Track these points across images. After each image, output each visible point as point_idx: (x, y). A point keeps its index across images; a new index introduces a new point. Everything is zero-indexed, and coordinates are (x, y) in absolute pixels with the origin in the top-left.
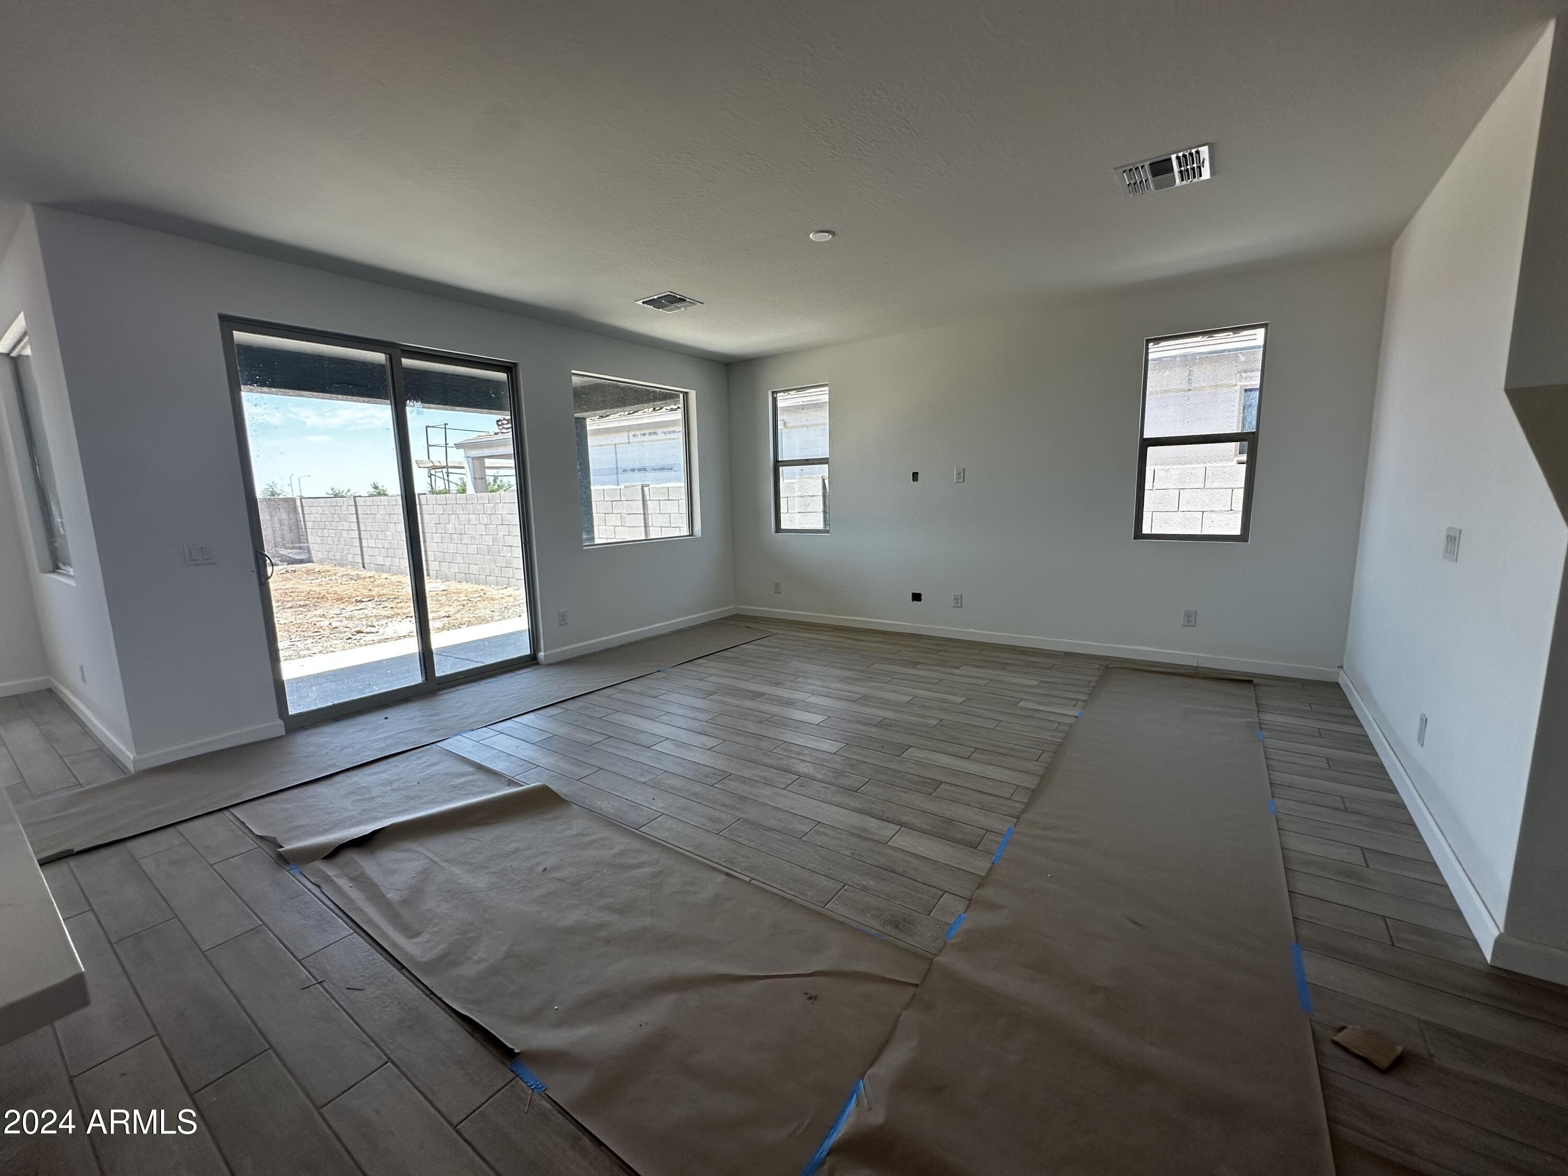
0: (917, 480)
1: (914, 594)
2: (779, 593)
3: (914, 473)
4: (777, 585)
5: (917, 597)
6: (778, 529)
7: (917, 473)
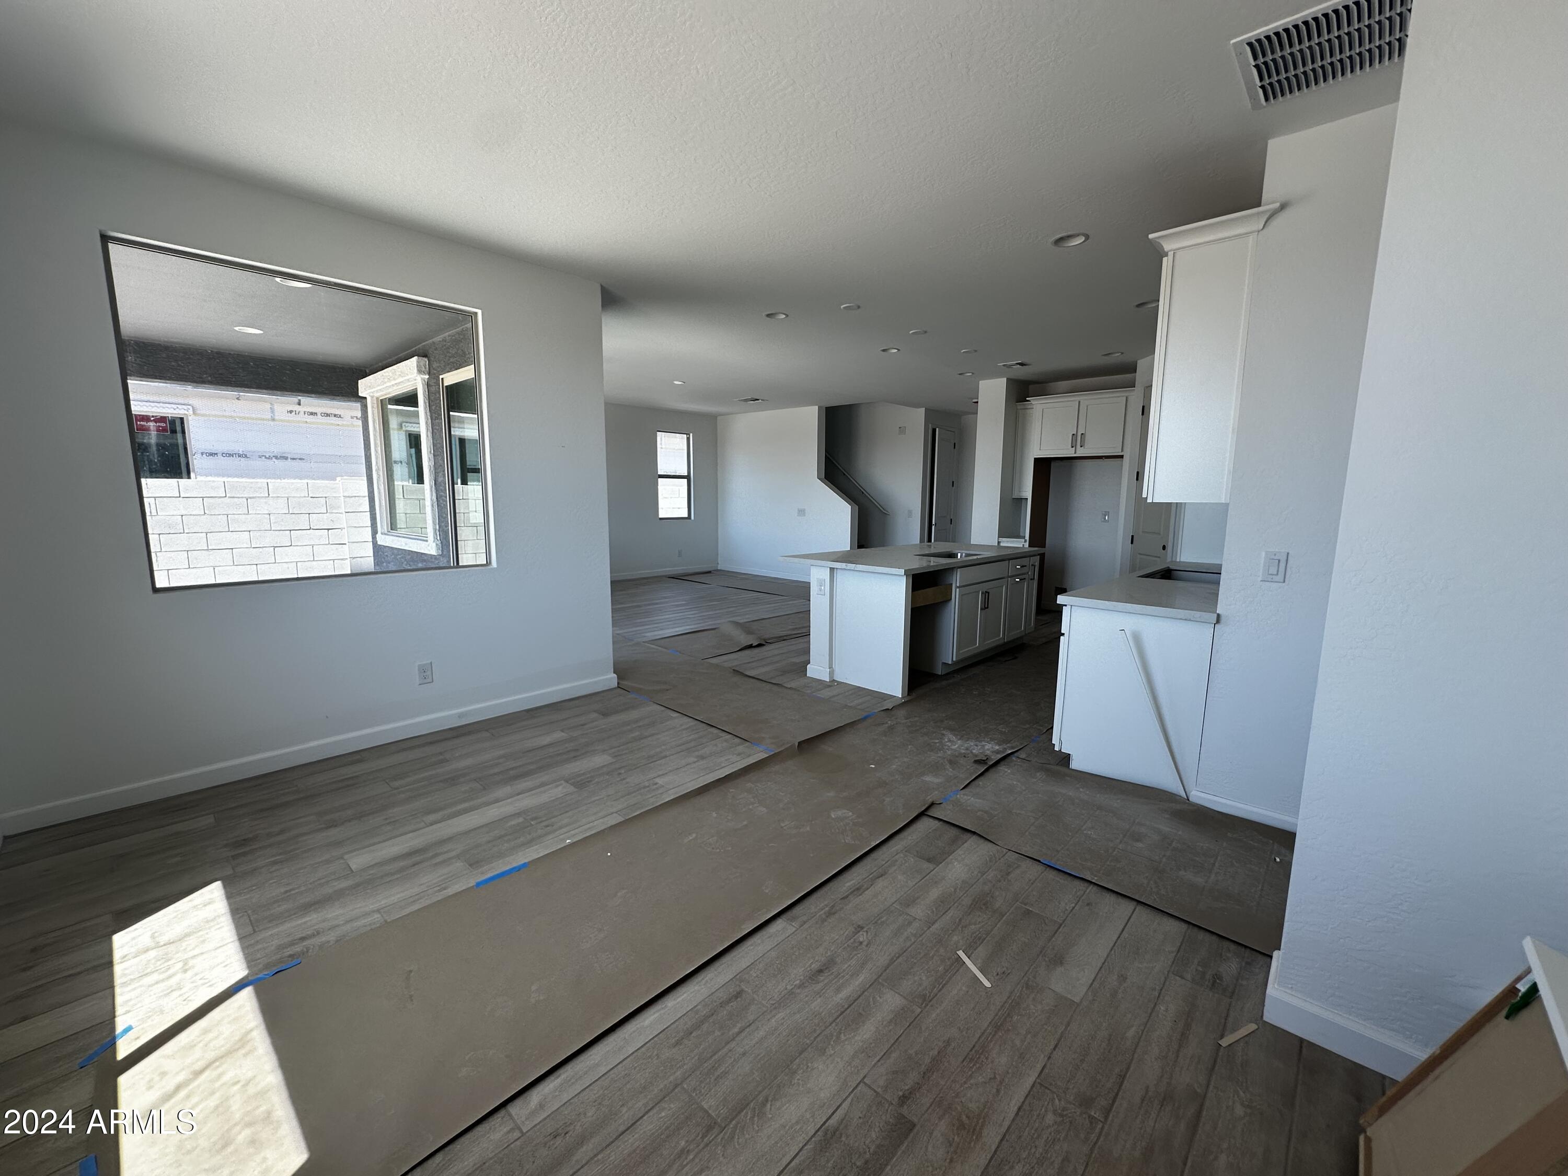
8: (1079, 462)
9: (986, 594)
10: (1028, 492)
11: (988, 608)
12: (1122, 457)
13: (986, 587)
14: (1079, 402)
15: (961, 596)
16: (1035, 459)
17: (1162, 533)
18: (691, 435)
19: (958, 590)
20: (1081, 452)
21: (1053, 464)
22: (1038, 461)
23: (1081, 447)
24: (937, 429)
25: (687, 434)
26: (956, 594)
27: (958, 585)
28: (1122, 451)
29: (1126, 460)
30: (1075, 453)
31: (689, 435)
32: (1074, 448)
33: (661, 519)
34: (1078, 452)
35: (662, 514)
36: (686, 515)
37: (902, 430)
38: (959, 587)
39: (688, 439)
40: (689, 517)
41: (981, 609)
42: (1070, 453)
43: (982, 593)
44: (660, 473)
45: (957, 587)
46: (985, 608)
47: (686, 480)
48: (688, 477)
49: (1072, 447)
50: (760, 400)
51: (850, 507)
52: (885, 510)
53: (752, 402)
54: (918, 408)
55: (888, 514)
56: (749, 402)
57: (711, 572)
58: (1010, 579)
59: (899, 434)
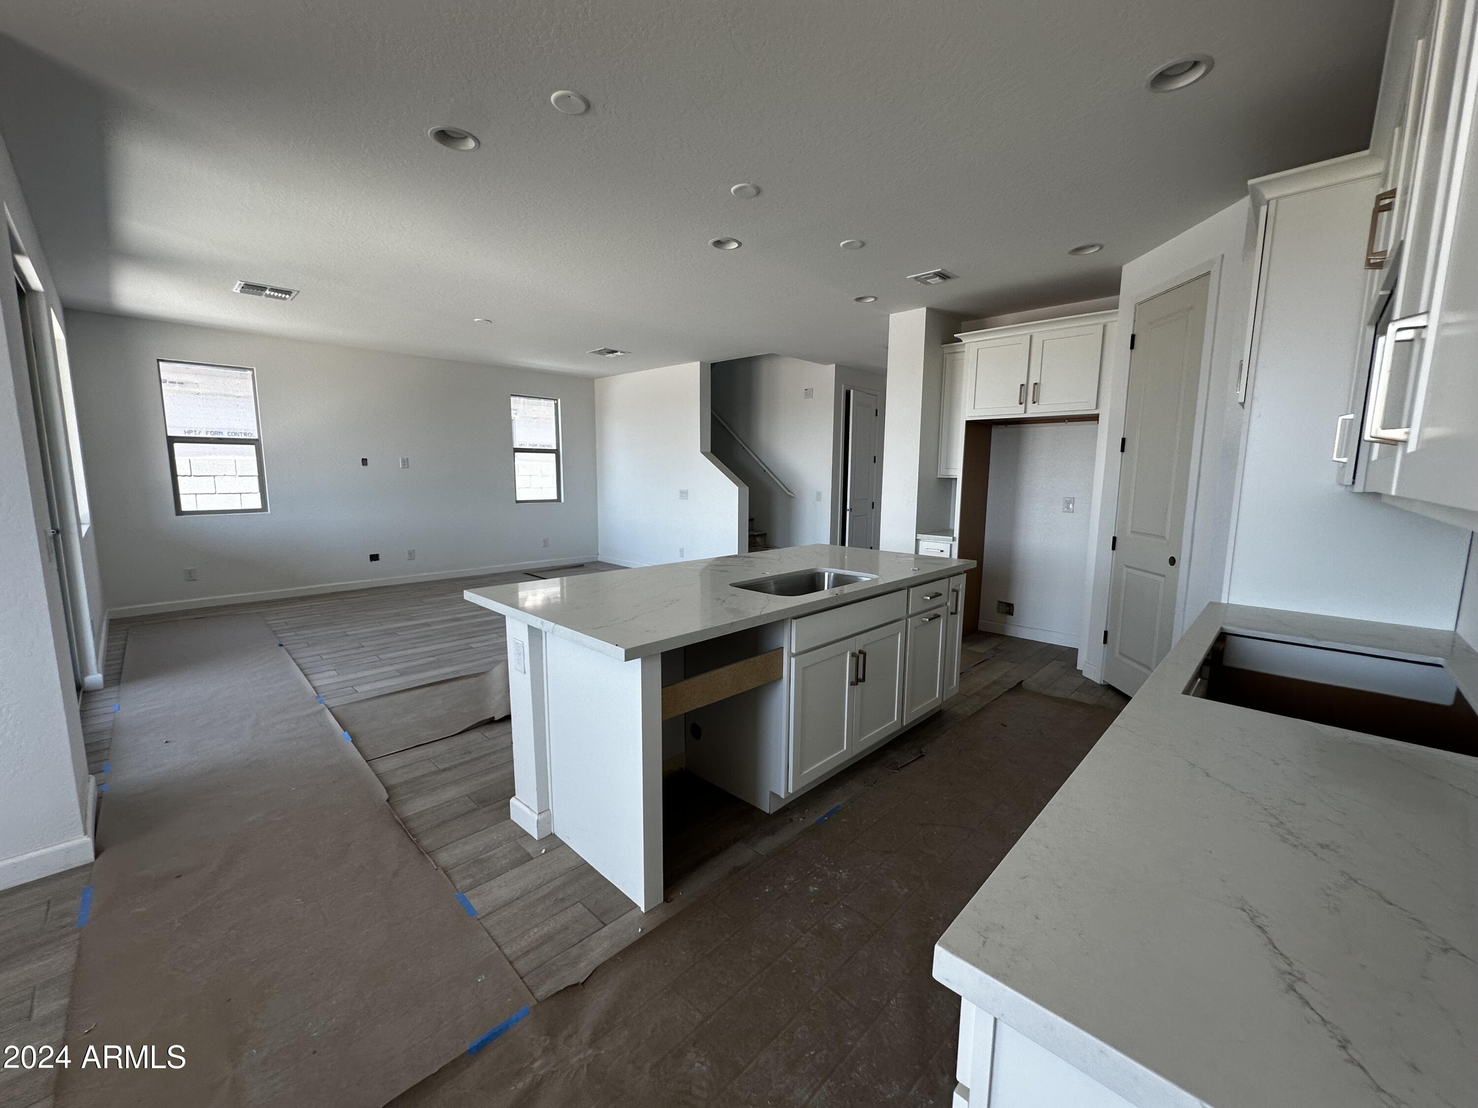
0: (366, 465)
1: (372, 556)
2: (195, 580)
3: (363, 459)
4: (190, 573)
5: (374, 557)
6: (179, 511)
7: (366, 459)
8: (1031, 429)
9: (860, 657)
10: (957, 472)
11: (863, 680)
12: (1095, 418)
13: (858, 644)
14: (1031, 337)
15: (803, 672)
16: (967, 422)
17: (1168, 537)
18: (559, 400)
19: (793, 660)
20: (1033, 411)
21: (995, 431)
22: (972, 426)
23: (1034, 403)
24: (852, 391)
25: (554, 400)
26: (790, 667)
27: (794, 651)
28: (1097, 408)
29: (1104, 420)
30: (1025, 412)
31: (557, 400)
32: (1023, 405)
33: (518, 502)
34: (1029, 410)
35: (522, 494)
36: (555, 497)
37: (809, 393)
38: (795, 655)
39: (556, 405)
40: (559, 500)
41: (852, 684)
42: (1015, 412)
43: (853, 655)
44: (517, 445)
45: (792, 655)
46: (858, 680)
47: (554, 455)
48: (556, 452)
49: (1021, 404)
50: (619, 353)
51: (738, 488)
52: (789, 491)
53: (610, 355)
54: (827, 364)
55: (794, 496)
56: (607, 356)
57: (585, 565)
58: (909, 619)
59: (805, 398)
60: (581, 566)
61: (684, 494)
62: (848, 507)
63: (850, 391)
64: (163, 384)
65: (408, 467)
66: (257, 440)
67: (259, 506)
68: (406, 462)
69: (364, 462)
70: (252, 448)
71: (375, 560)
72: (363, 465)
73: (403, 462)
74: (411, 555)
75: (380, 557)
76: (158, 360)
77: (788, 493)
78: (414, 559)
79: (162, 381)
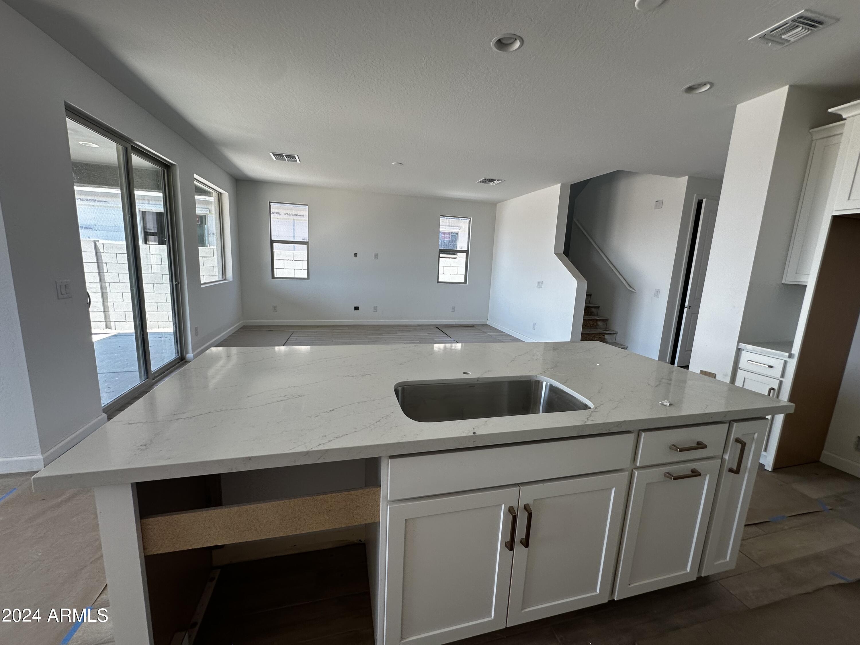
0: (357, 257)
1: (355, 307)
2: (276, 311)
3: (355, 253)
4: (275, 307)
5: (356, 308)
6: (273, 277)
7: (357, 254)
9: (522, 514)
10: (810, 278)
22: (842, 222)
24: (704, 200)
25: (468, 218)
31: (470, 218)
33: (439, 283)
35: (442, 278)
36: (463, 281)
37: (659, 204)
39: (469, 221)
40: (465, 283)
43: (511, 510)
47: (465, 254)
48: (466, 252)
50: (496, 181)
51: (577, 282)
52: (630, 287)
53: (491, 184)
54: (679, 177)
55: (633, 291)
56: (490, 184)
57: (475, 326)
58: (636, 472)
59: (655, 209)
60: (472, 326)
61: (540, 284)
62: (686, 305)
63: (702, 200)
64: (272, 215)
65: (378, 259)
66: (308, 242)
67: (306, 277)
68: (377, 256)
69: (356, 255)
70: (305, 246)
71: (357, 310)
72: (355, 257)
73: (375, 255)
74: (375, 309)
75: (359, 308)
76: (270, 202)
77: (629, 288)
78: (377, 311)
79: (271, 213)
